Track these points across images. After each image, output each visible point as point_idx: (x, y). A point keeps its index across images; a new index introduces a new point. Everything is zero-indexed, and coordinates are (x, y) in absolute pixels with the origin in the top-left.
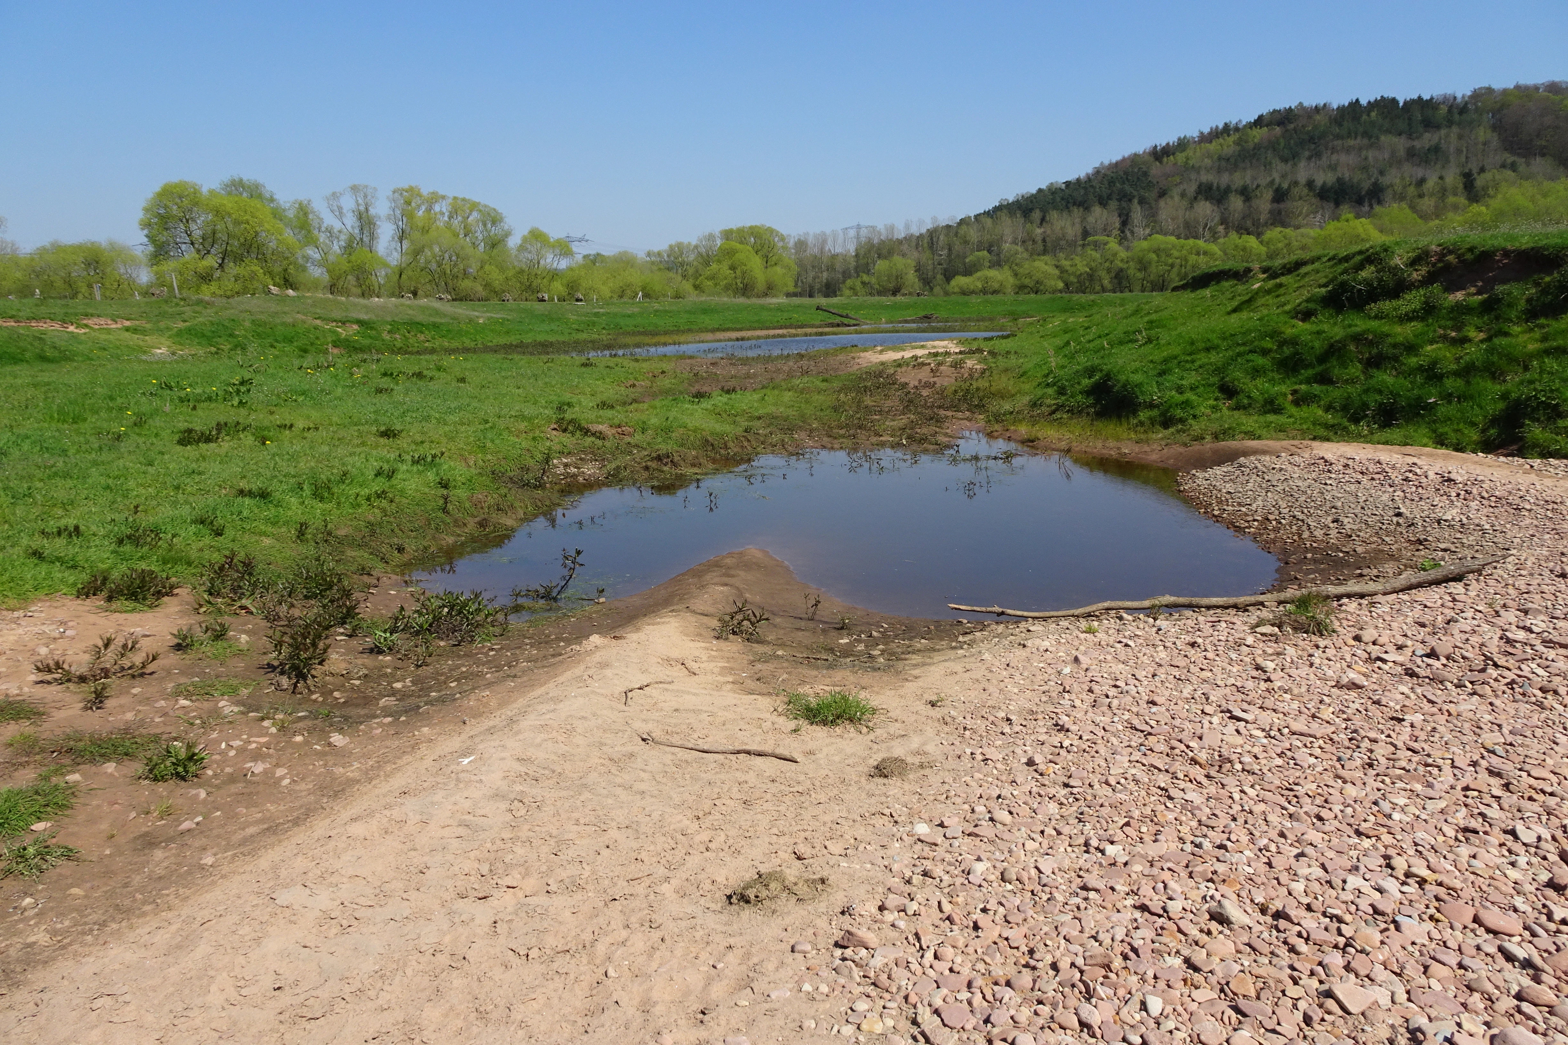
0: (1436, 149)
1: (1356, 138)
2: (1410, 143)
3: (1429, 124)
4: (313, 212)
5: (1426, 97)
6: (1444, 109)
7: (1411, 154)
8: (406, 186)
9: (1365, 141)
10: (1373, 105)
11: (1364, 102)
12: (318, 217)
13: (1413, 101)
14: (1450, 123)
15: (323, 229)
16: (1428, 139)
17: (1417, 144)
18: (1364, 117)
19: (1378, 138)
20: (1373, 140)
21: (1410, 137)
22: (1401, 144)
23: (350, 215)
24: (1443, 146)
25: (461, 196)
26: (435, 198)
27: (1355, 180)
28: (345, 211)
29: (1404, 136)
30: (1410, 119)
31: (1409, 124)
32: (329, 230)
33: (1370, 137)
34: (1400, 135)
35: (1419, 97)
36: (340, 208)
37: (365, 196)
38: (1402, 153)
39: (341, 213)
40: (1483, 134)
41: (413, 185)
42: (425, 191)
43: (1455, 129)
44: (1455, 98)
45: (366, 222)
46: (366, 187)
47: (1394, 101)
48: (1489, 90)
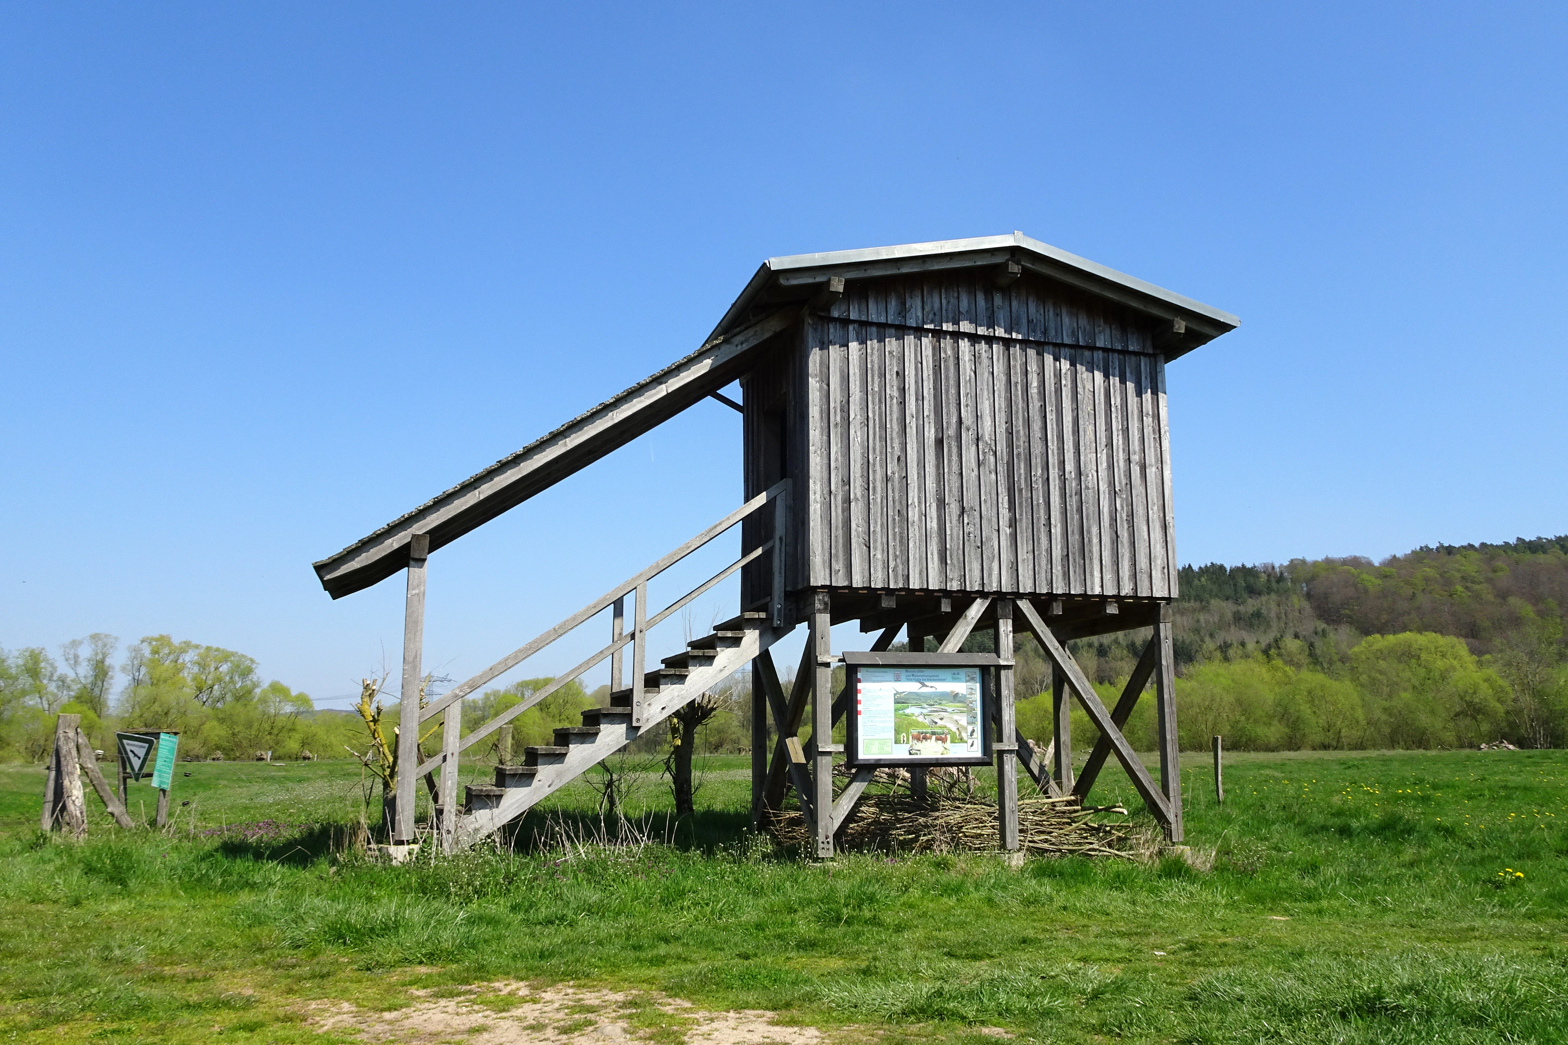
0: (1258, 615)
1: (1189, 601)
2: (1235, 608)
3: (1252, 591)
4: (46, 660)
5: (1249, 565)
6: (1263, 578)
7: (1238, 618)
8: (156, 635)
9: (1197, 605)
10: (1204, 571)
11: (1195, 568)
12: (52, 665)
13: (1238, 568)
14: (1270, 590)
15: (55, 678)
16: (1251, 605)
17: (1241, 608)
18: (1196, 582)
19: (1208, 602)
20: (1204, 603)
21: (1236, 602)
22: (1228, 608)
23: (85, 664)
24: (1264, 611)
25: (215, 646)
26: (187, 646)
27: (1187, 642)
28: (80, 660)
29: (1230, 601)
30: (1235, 585)
31: (1235, 590)
32: (62, 680)
33: (1201, 601)
34: (1227, 599)
35: (1243, 565)
36: (76, 657)
37: (105, 645)
38: (1229, 616)
39: (76, 662)
40: (1297, 602)
41: (164, 633)
42: (176, 641)
43: (1273, 596)
44: (1273, 568)
45: (101, 671)
46: (106, 636)
47: (1222, 567)
48: (1304, 562)
